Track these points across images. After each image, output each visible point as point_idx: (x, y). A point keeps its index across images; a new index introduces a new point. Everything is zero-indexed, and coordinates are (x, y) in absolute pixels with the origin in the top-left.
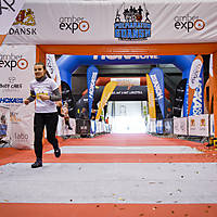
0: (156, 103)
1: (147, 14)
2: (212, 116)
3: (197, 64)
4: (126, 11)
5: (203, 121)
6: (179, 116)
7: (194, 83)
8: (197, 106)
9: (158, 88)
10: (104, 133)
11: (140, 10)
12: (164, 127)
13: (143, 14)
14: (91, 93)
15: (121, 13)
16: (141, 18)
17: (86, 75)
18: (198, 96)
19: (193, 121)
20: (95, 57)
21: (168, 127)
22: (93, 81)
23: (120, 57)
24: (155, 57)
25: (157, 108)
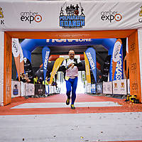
0: (91, 72)
1: (82, 10)
2: (128, 80)
3: (118, 45)
4: (68, 8)
5: (123, 84)
6: (106, 81)
7: (116, 58)
8: (119, 74)
9: (92, 62)
10: (55, 94)
11: (77, 7)
12: (96, 89)
13: (79, 10)
14: (45, 66)
15: (64, 9)
16: (78, 13)
17: (41, 54)
18: (119, 66)
19: (116, 84)
20: (48, 40)
21: (99, 89)
22: (47, 57)
23: (65, 40)
24: (90, 40)
25: (92, 75)
